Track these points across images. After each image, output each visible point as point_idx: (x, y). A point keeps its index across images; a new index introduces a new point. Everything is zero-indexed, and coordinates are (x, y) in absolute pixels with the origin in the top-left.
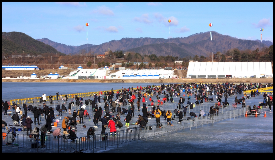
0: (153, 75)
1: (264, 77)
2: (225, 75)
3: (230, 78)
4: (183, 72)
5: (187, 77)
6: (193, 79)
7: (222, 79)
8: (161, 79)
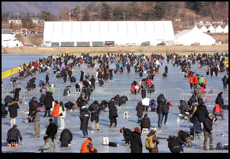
1: (163, 44)
2: (103, 42)
3: (110, 45)
4: (31, 36)
5: (44, 45)
6: (55, 48)
7: (99, 47)
8: (4, 49)
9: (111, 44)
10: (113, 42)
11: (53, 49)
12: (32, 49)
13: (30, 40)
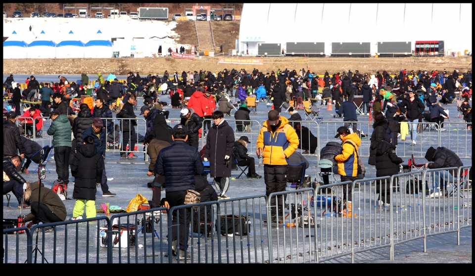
0: (85, 42)
2: (410, 43)
3: (432, 53)
4: (220, 28)
5: (240, 51)
6: (266, 61)
7: (397, 59)
8: (123, 60)
9: (433, 50)
10: (441, 44)
11: (261, 64)
12: (199, 64)
13: (218, 38)
